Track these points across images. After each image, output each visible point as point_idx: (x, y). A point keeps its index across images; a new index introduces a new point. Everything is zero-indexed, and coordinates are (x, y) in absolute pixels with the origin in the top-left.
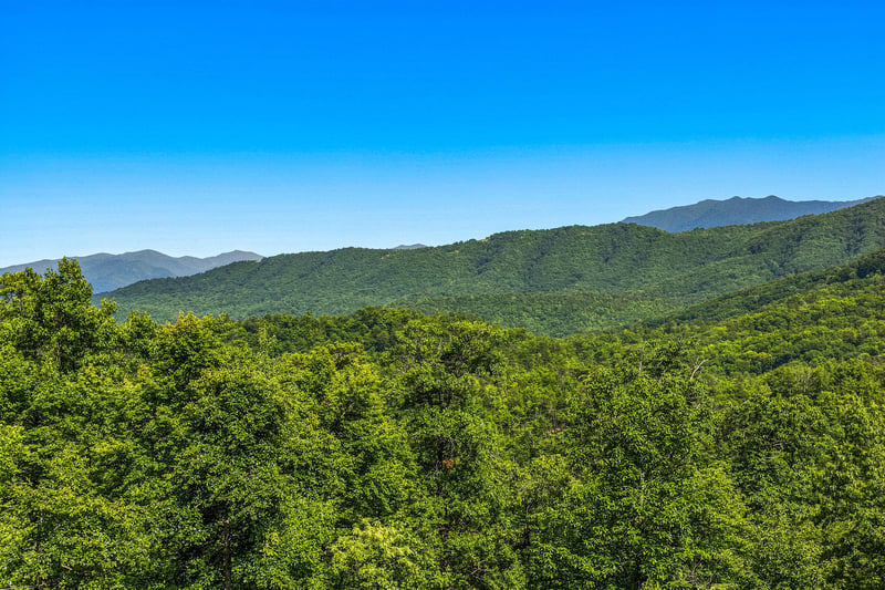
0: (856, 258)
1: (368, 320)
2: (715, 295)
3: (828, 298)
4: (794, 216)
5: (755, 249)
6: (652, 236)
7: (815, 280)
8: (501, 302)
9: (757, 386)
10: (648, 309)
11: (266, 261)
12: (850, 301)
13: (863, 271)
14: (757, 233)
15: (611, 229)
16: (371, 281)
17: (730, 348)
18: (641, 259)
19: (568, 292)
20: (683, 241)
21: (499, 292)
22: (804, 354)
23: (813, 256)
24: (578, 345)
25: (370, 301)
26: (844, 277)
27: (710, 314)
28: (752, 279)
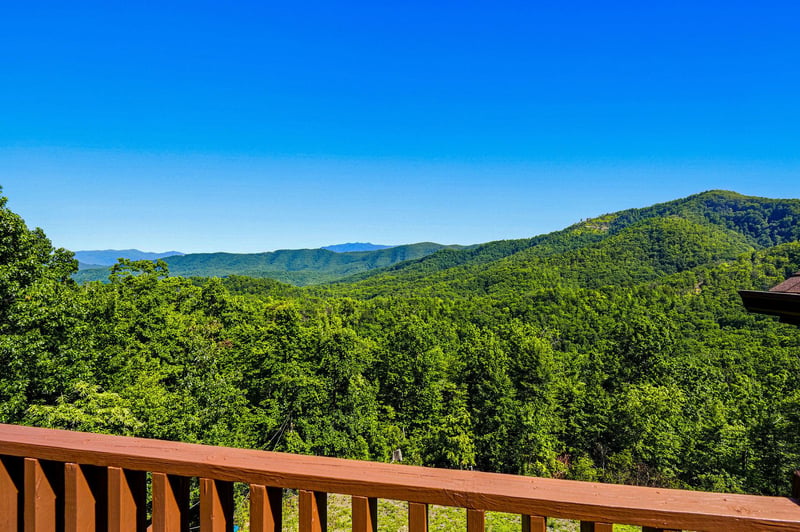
0: (395, 264)
1: (233, 279)
2: (352, 274)
3: (387, 276)
4: (376, 249)
5: (364, 259)
6: (331, 254)
7: (383, 270)
8: (279, 274)
9: (370, 303)
10: (331, 278)
11: (187, 256)
12: (394, 277)
13: (397, 268)
14: (364, 254)
15: (318, 251)
16: (229, 265)
17: (359, 292)
18: (327, 262)
19: (303, 271)
20: (342, 255)
21: (278, 270)
22: (381, 294)
23: (382, 263)
24: (309, 290)
25: (230, 273)
26: (392, 269)
27: (351, 280)
28: (362, 269)
